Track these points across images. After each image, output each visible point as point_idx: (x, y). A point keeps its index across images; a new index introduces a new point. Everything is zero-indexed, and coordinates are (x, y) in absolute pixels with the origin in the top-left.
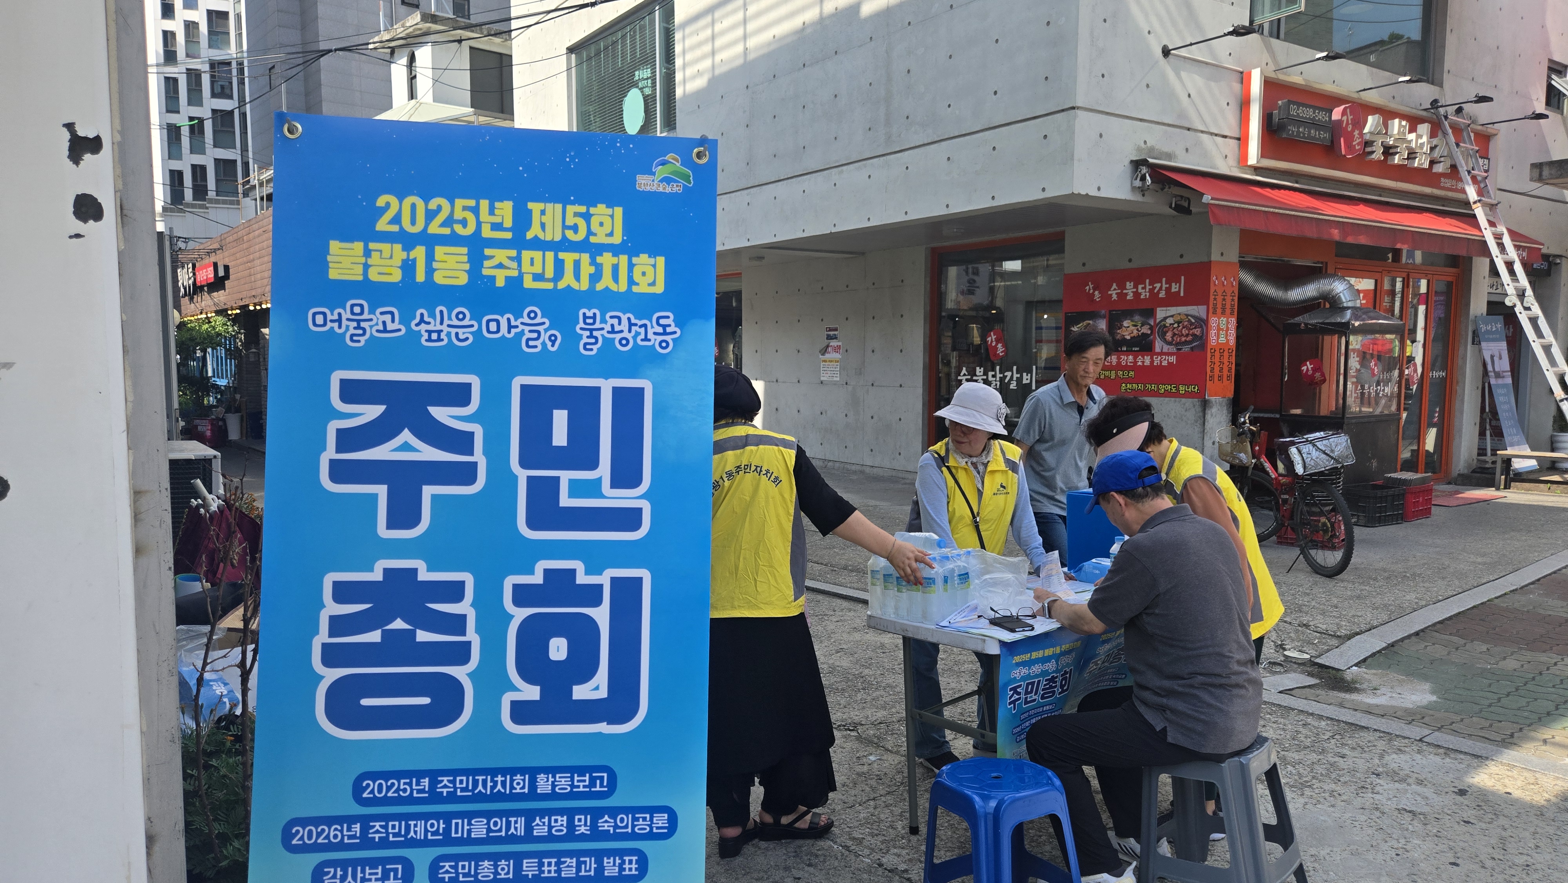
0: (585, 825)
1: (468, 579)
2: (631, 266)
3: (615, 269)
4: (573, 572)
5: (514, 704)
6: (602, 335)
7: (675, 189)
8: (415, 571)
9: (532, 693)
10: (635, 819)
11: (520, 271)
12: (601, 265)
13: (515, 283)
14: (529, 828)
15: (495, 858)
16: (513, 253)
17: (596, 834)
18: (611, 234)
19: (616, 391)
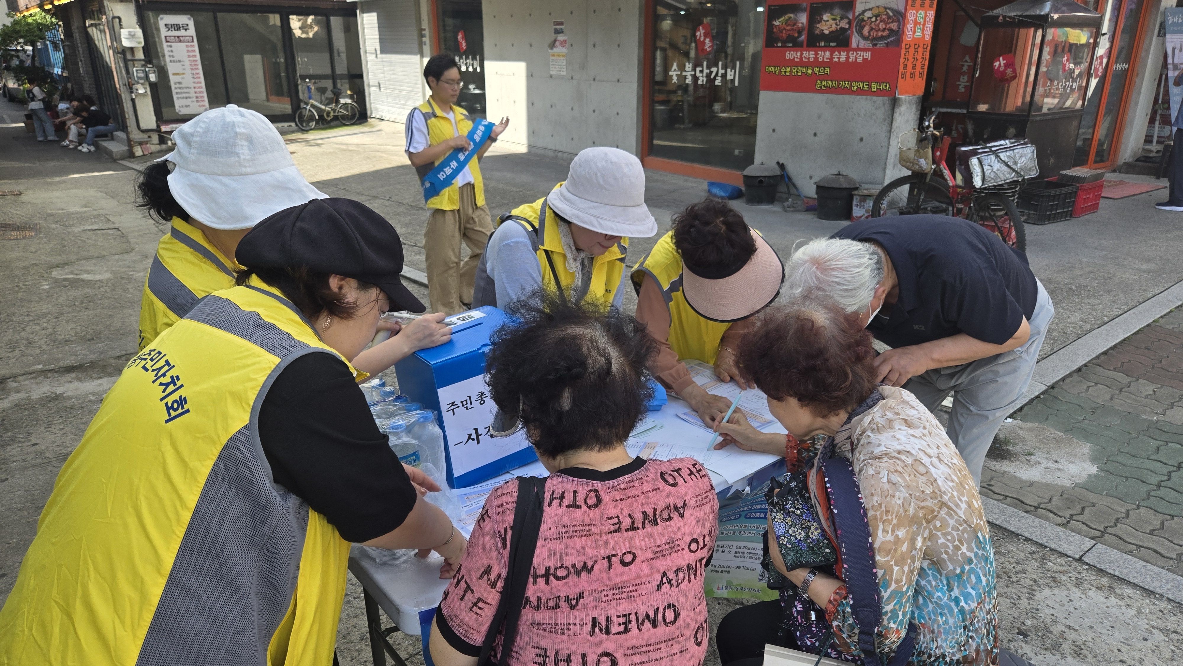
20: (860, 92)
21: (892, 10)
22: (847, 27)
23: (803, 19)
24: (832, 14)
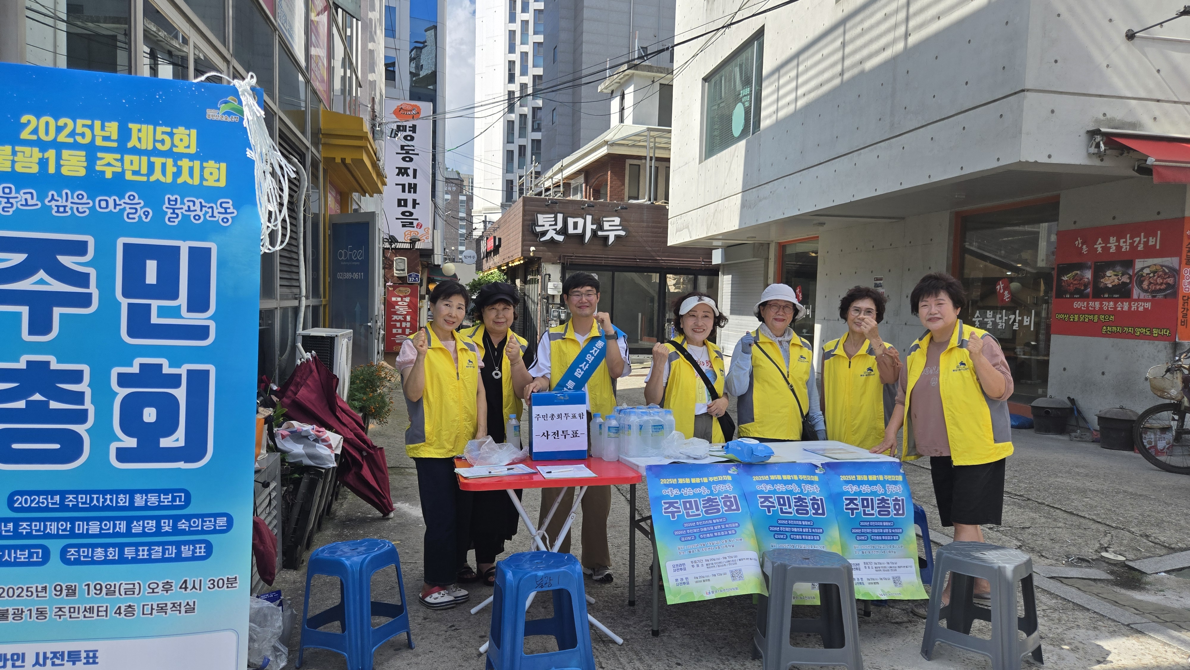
0: (169, 526)
1: (86, 369)
2: (202, 168)
3: (191, 169)
4: (161, 366)
5: (118, 450)
6: (182, 213)
7: (234, 120)
8: (48, 363)
9: (131, 442)
10: (203, 521)
11: (123, 169)
12: (181, 166)
13: (119, 176)
14: (129, 528)
15: (105, 546)
16: (118, 156)
17: (176, 531)
18: (188, 147)
19: (191, 249)
20: (1142, 337)
21: (1167, 267)
22: (1128, 281)
23: (1088, 275)
24: (1114, 271)
